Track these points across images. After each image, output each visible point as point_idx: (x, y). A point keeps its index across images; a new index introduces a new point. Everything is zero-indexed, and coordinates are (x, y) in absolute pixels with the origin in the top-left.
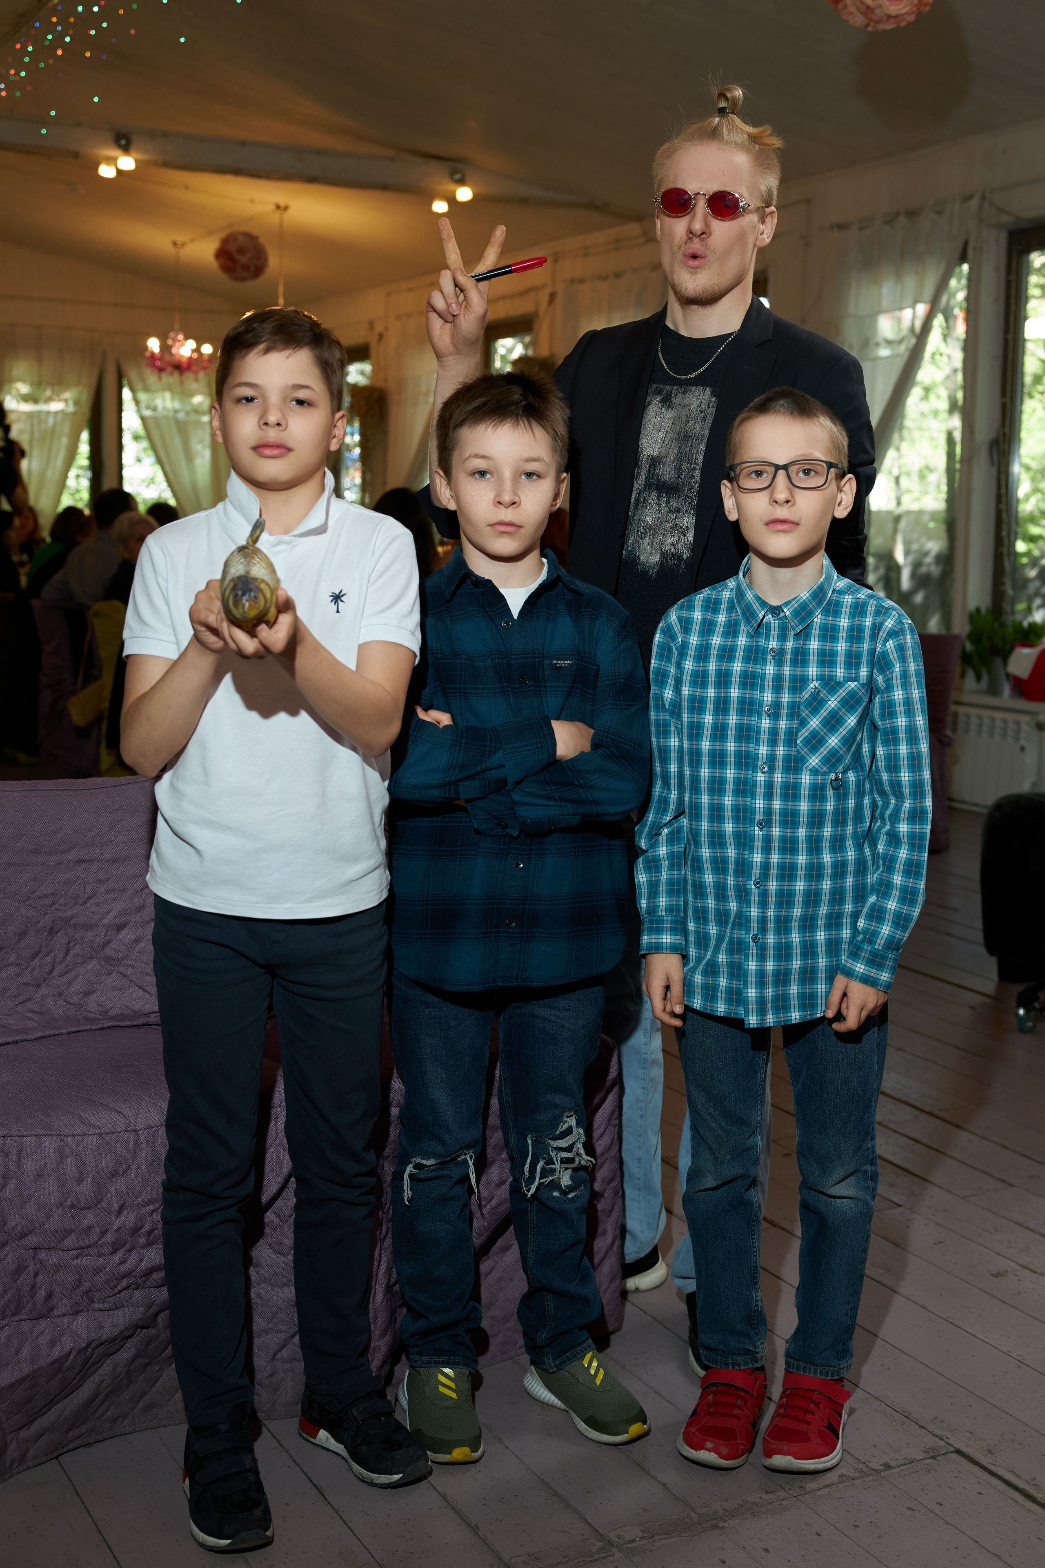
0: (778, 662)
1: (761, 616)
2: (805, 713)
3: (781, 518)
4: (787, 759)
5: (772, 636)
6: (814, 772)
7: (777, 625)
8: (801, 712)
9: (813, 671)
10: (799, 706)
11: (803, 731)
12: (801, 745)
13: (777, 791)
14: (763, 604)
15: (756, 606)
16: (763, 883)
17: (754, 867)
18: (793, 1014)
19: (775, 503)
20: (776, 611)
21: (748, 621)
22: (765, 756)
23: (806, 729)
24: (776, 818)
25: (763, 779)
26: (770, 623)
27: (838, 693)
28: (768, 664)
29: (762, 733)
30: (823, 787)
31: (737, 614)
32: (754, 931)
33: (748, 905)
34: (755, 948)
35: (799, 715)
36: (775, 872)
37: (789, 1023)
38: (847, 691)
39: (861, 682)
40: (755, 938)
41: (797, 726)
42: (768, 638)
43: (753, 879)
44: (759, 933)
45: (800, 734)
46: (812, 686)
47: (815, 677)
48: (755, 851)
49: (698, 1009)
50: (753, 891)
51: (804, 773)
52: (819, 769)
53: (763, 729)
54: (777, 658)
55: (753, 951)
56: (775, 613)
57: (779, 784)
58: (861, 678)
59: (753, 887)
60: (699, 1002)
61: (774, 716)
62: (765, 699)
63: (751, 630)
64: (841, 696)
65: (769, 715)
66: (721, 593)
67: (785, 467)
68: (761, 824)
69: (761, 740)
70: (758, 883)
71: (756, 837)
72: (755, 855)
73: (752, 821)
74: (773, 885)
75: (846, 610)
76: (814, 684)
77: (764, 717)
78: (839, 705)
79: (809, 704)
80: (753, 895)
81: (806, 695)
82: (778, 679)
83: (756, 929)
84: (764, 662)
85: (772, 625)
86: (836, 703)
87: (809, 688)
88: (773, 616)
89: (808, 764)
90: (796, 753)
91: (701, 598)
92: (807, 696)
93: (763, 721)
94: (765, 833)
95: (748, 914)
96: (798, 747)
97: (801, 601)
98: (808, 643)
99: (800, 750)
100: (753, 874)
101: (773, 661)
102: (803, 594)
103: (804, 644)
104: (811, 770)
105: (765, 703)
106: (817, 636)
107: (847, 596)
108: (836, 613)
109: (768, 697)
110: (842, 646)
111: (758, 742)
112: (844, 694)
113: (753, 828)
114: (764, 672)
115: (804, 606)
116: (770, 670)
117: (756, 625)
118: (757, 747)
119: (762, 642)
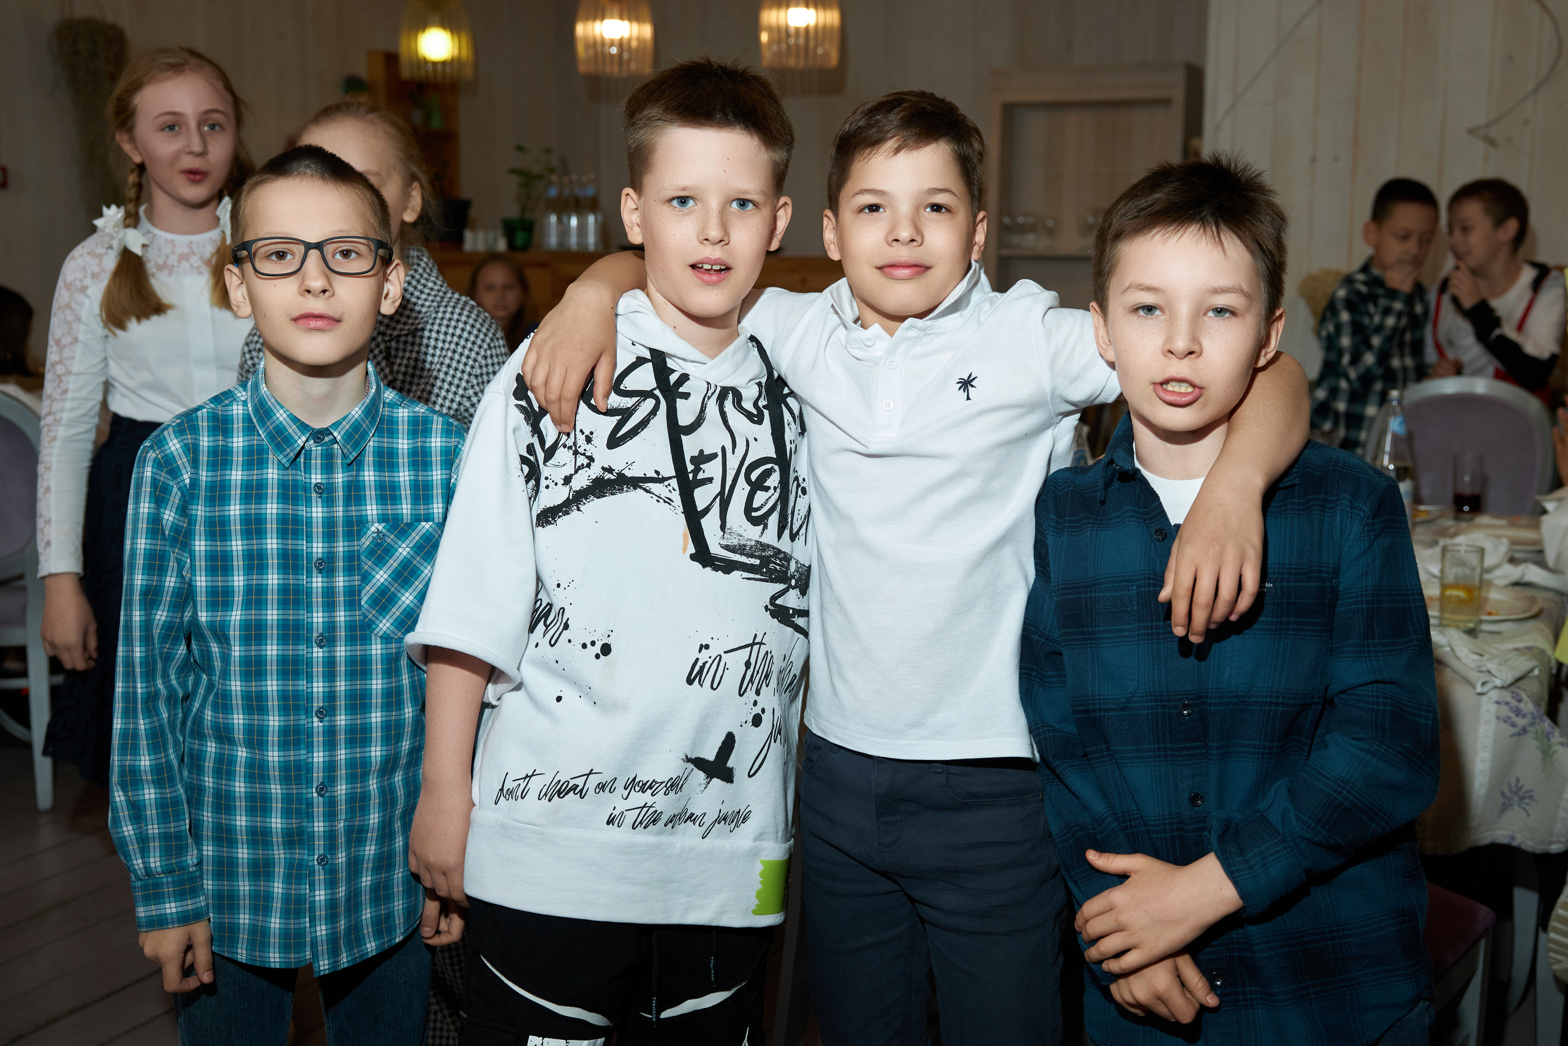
0: (327, 502)
1: (300, 442)
2: (367, 564)
3: (316, 312)
4: (351, 627)
5: (313, 467)
6: (386, 639)
7: (319, 452)
8: (363, 565)
9: (372, 509)
10: (359, 556)
11: (368, 588)
12: (366, 606)
13: (341, 668)
14: (303, 427)
15: (292, 429)
16: (329, 789)
17: (315, 770)
18: (368, 946)
19: (306, 293)
20: (318, 435)
21: (279, 448)
22: (321, 625)
23: (371, 585)
24: (341, 703)
25: (321, 654)
26: (311, 451)
27: (411, 538)
28: (314, 504)
29: (314, 595)
30: (397, 658)
31: (259, 438)
32: (319, 850)
33: (310, 820)
34: (322, 872)
35: (360, 568)
36: (344, 772)
37: (366, 957)
38: (421, 534)
39: (436, 521)
40: (322, 860)
41: (359, 583)
42: (308, 468)
43: (315, 785)
44: (327, 853)
45: (364, 592)
46: (373, 529)
47: (375, 517)
48: (315, 749)
49: (244, 961)
50: (315, 800)
51: (373, 642)
52: (392, 635)
53: (314, 590)
54: (324, 495)
55: (320, 876)
56: (318, 438)
57: (343, 659)
58: (436, 516)
59: (315, 795)
60: (244, 952)
61: (327, 572)
62: (314, 550)
64: (415, 541)
65: (320, 571)
66: (229, 408)
67: (319, 246)
68: (321, 713)
69: (314, 605)
70: (322, 789)
71: (315, 730)
72: (315, 754)
73: (308, 711)
74: (342, 789)
75: (403, 427)
76: (376, 527)
77: (314, 574)
78: (412, 553)
79: (371, 553)
80: (315, 805)
81: (366, 542)
82: (329, 523)
83: (322, 848)
84: (308, 502)
85: (314, 453)
86: (408, 549)
87: (369, 533)
88: (315, 442)
89: (378, 629)
90: (361, 618)
92: (368, 543)
93: (314, 580)
94: (326, 724)
95: (310, 830)
96: (363, 610)
97: (353, 420)
98: (361, 473)
99: (367, 613)
100: (315, 779)
101: (319, 500)
102: (353, 412)
103: (357, 476)
104: (381, 637)
105: (315, 556)
106: (371, 464)
107: (401, 410)
108: (392, 433)
109: (318, 548)
110: (404, 476)
111: (309, 607)
112: (417, 538)
113: (310, 720)
114: (309, 515)
115: (356, 427)
116: (318, 512)
117: (292, 455)
118: (310, 615)
119: (301, 477)
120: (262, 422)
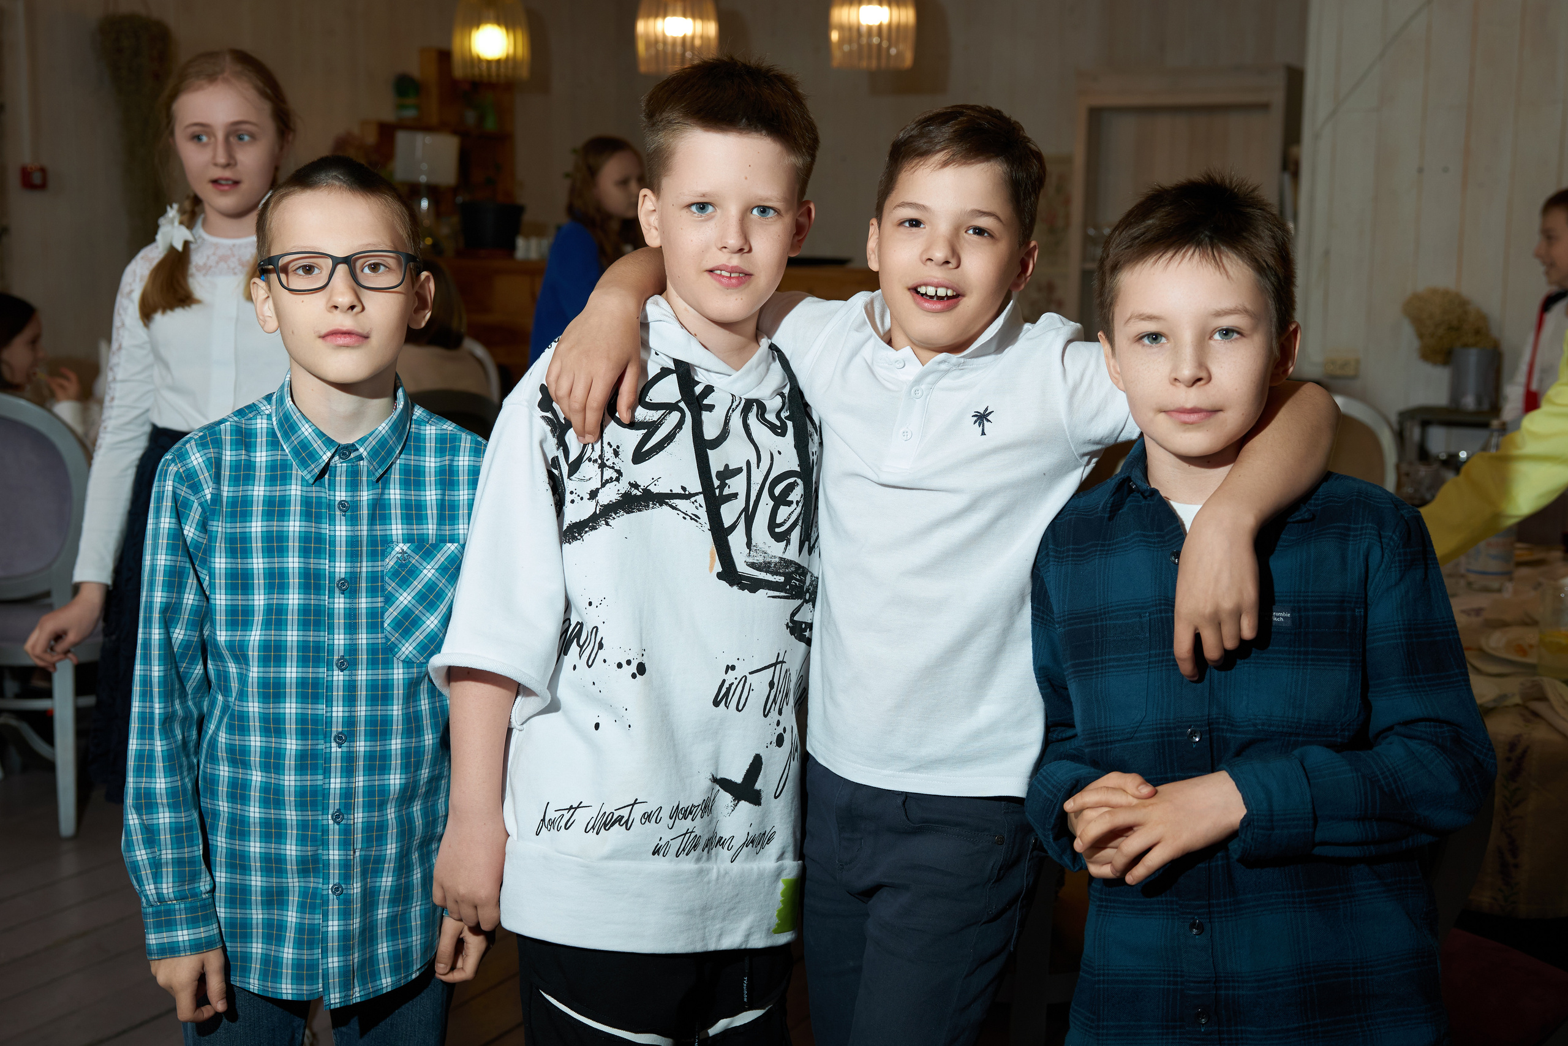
0: (351, 520)
1: (326, 458)
2: (391, 586)
3: (345, 329)
4: (373, 650)
5: (338, 484)
6: (408, 663)
7: (344, 469)
8: (387, 586)
9: (397, 529)
10: (382, 577)
11: (391, 610)
12: (389, 629)
13: (362, 693)
14: (329, 442)
15: (317, 444)
16: (345, 817)
17: (332, 796)
18: (384, 981)
19: (333, 309)
20: (344, 451)
21: (304, 464)
22: (342, 648)
23: (394, 607)
24: (360, 728)
25: (341, 678)
26: (336, 467)
27: (436, 559)
28: (338, 522)
29: (336, 617)
31: (283, 453)
32: (334, 880)
33: (325, 847)
34: (336, 902)
35: (383, 589)
36: (361, 799)
37: (380, 993)
38: (446, 555)
40: (337, 889)
41: (382, 604)
42: (332, 485)
43: (331, 812)
44: (342, 882)
45: (387, 615)
46: (398, 549)
47: (400, 537)
48: (333, 775)
49: (256, 992)
50: (331, 827)
51: (395, 666)
52: (414, 660)
53: (336, 611)
54: (348, 513)
55: (334, 906)
56: (344, 454)
57: (364, 683)
59: (331, 822)
60: (256, 982)
61: (350, 593)
62: (337, 570)
64: (440, 563)
65: (343, 592)
66: (253, 422)
67: (346, 260)
68: (340, 738)
69: (336, 626)
70: (338, 817)
71: (333, 755)
72: (332, 780)
73: (326, 736)
74: (359, 817)
75: (430, 445)
76: (401, 547)
77: (337, 595)
78: (437, 575)
79: (395, 574)
80: (331, 833)
81: (390, 562)
82: (353, 543)
83: (337, 876)
84: (332, 520)
85: (338, 470)
86: (433, 571)
87: (393, 553)
88: (340, 458)
89: (400, 653)
90: (384, 641)
91: (229, 429)
92: (392, 563)
93: (336, 600)
94: (345, 749)
95: (325, 857)
96: (386, 633)
97: (380, 436)
98: (387, 491)
99: (390, 636)
100: (331, 806)
101: (343, 518)
102: (380, 428)
103: (383, 494)
104: (403, 661)
105: (337, 575)
106: (397, 482)
107: (428, 427)
108: (419, 450)
109: (341, 568)
110: (431, 495)
111: (331, 629)
112: (442, 559)
113: (328, 745)
114: (332, 533)
115: (383, 443)
116: (341, 530)
117: (317, 471)
118: (331, 636)
119: (325, 494)
120: (287, 436)
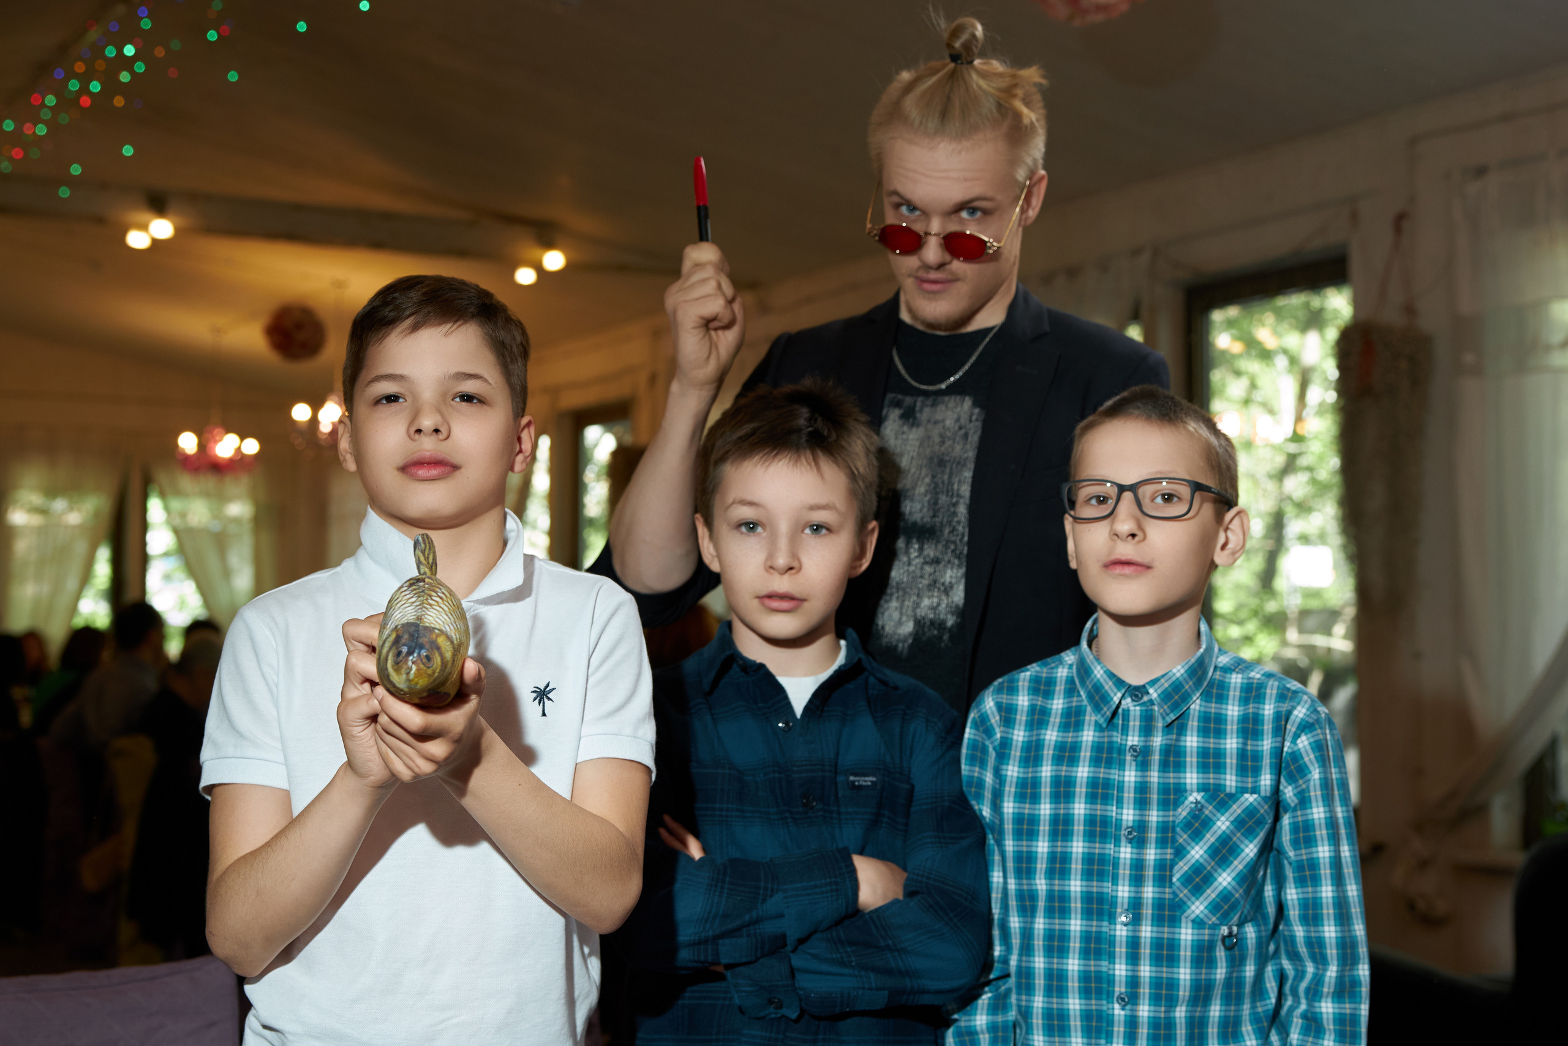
0: (1141, 766)
1: (1116, 700)
2: (1182, 838)
3: (1126, 558)
4: (1159, 905)
5: (1131, 729)
6: (1198, 923)
7: (1138, 713)
8: (1178, 837)
9: (1191, 778)
10: (1174, 828)
11: (1181, 864)
12: (1178, 884)
13: (1146, 951)
14: (1119, 682)
15: (1108, 686)
19: (1116, 538)
20: (1137, 692)
21: (1097, 708)
22: (1125, 901)
23: (1185, 860)
24: (1145, 991)
25: (1124, 933)
26: (1129, 710)
27: (1231, 810)
28: (1127, 767)
29: (1121, 867)
30: (1210, 947)
31: (1079, 699)
35: (1174, 840)
38: (1243, 807)
39: (1263, 794)
41: (1171, 857)
42: (1125, 730)
45: (1176, 868)
46: (1191, 799)
47: (1195, 787)
48: (1115, 1040)
51: (1183, 925)
52: (1206, 920)
53: (1122, 861)
54: (1140, 758)
56: (1136, 696)
57: (1148, 941)
58: (1262, 788)
61: (1138, 842)
62: (1125, 817)
63: (1102, 721)
64: (1235, 815)
65: (1130, 841)
66: (1055, 671)
67: (1134, 488)
68: (1123, 999)
69: (1121, 877)
71: (1115, 1018)
73: (1110, 995)
75: (1234, 694)
76: (1195, 797)
77: (1123, 843)
78: (1232, 827)
79: (1188, 825)
81: (1183, 812)
82: (1142, 789)
84: (1122, 765)
85: (1132, 713)
86: (1228, 823)
87: (1187, 803)
88: (1133, 701)
89: (1189, 912)
90: (1171, 896)
91: (1028, 678)
92: (1184, 814)
93: (1122, 850)
94: (1128, 1013)
96: (1174, 888)
97: (1173, 679)
98: (1183, 738)
99: (1178, 892)
101: (1133, 763)
102: (1175, 671)
103: (1178, 740)
104: (1193, 921)
105: (1124, 824)
106: (1195, 729)
107: (1234, 676)
108: (1221, 698)
109: (1128, 815)
110: (1231, 744)
111: (1115, 879)
112: (1239, 811)
113: (1110, 1006)
114: (1121, 779)
115: (1177, 687)
116: (1130, 776)
117: (1109, 714)
118: (1115, 887)
119: (1117, 738)
120: (1083, 682)
